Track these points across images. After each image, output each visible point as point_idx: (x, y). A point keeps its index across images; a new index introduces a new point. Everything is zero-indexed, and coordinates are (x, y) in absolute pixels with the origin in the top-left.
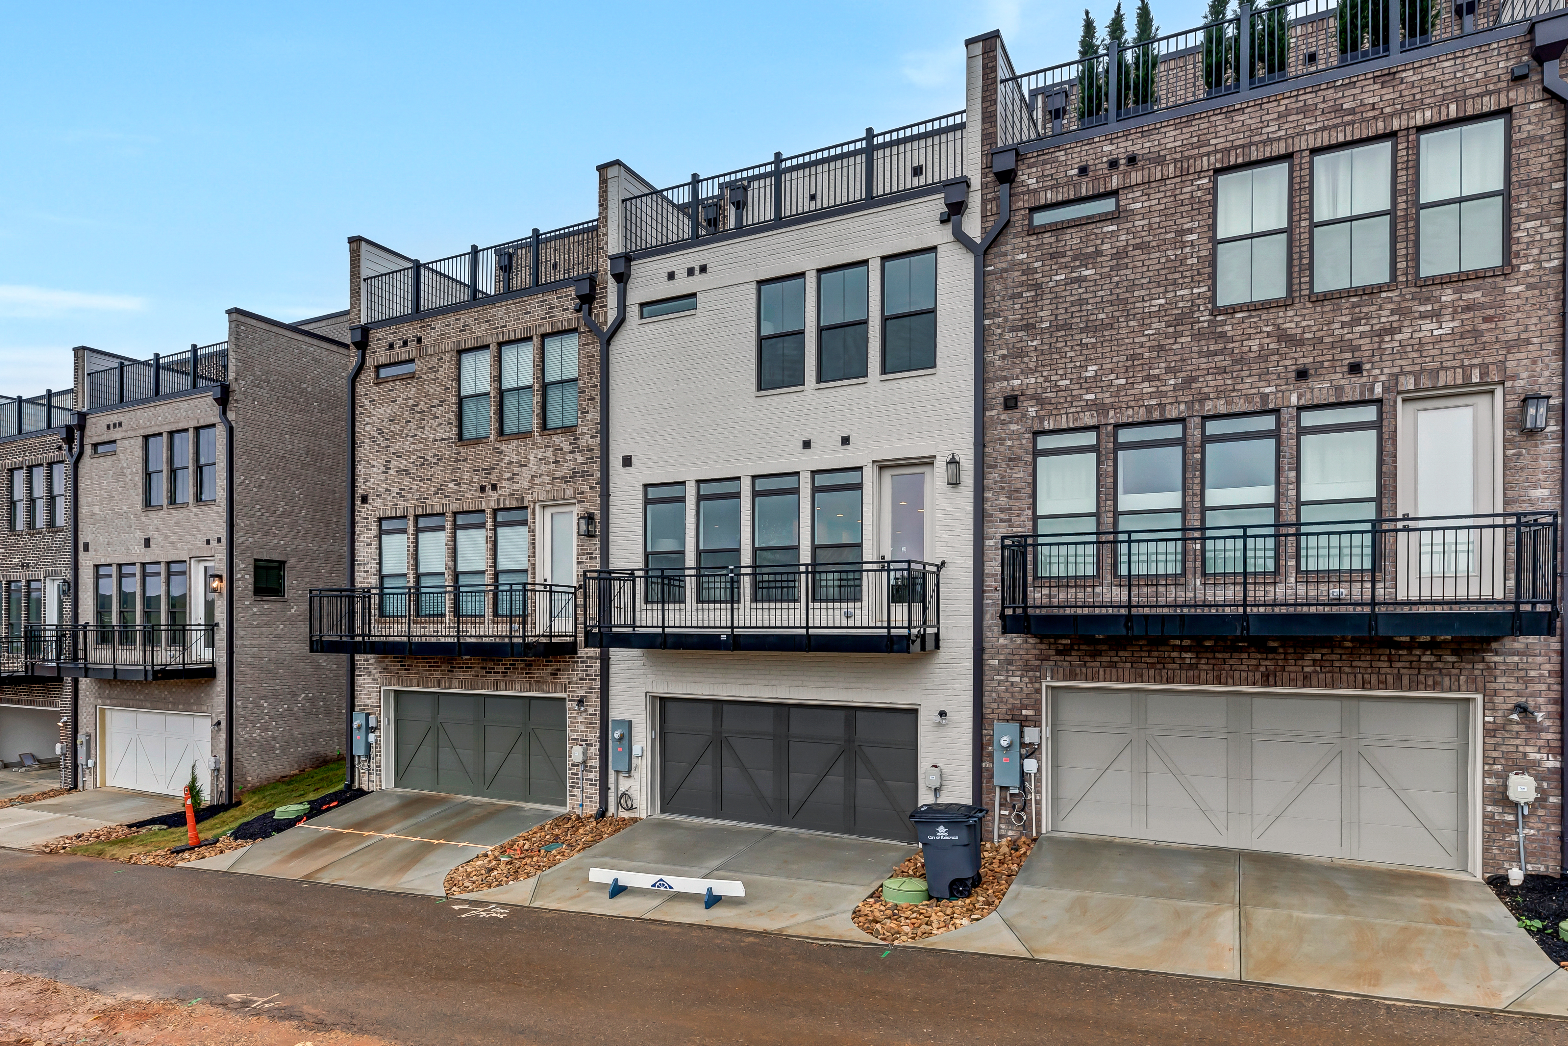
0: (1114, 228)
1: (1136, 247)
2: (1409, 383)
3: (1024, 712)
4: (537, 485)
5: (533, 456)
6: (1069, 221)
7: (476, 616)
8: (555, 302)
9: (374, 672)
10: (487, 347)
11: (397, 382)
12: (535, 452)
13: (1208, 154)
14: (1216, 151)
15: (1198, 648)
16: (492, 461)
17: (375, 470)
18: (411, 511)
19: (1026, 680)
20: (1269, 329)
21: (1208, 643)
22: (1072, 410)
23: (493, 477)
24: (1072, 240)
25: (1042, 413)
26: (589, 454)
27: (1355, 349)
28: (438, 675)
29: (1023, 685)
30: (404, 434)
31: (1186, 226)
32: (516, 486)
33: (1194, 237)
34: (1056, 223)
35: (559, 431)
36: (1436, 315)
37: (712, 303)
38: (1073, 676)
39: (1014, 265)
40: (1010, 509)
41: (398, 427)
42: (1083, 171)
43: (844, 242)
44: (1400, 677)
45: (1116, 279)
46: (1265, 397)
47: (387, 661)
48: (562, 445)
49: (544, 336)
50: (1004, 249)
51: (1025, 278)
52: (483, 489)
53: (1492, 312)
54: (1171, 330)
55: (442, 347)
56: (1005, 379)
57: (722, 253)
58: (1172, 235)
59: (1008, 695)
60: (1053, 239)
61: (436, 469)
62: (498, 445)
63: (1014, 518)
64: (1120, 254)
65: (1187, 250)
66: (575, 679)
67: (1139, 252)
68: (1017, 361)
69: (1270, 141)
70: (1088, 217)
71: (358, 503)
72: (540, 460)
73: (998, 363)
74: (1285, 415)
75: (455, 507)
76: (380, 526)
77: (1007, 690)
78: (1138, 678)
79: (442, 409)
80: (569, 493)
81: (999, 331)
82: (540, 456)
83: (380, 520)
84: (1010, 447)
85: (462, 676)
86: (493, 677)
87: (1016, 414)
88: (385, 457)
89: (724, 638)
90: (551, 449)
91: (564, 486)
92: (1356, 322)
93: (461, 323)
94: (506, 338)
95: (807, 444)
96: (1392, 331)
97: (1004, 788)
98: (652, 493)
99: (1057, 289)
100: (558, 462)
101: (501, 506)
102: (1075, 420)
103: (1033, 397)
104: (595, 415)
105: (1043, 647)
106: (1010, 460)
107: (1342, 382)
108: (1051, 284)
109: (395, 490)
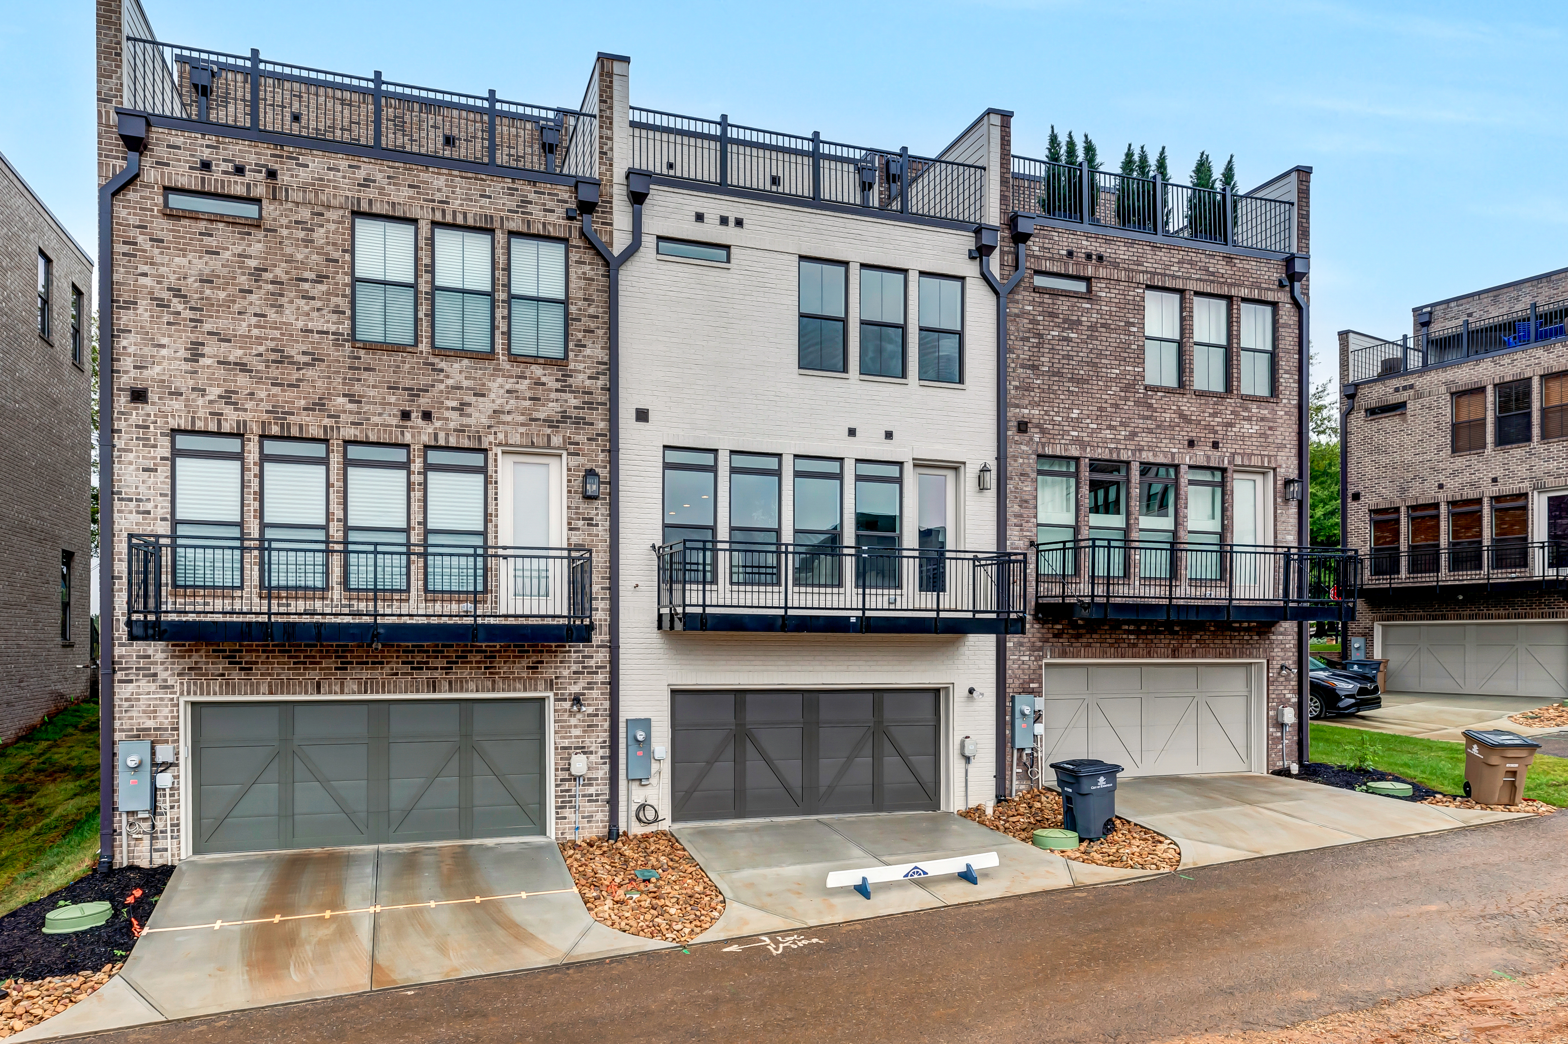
0: (1089, 306)
1: (1103, 325)
2: (1238, 460)
3: (1032, 685)
4: (504, 423)
5: (497, 387)
6: (1063, 290)
7: (392, 591)
8: (532, 196)
9: (163, 675)
10: (414, 221)
11: (221, 226)
12: (500, 380)
13: (1143, 272)
14: (1147, 272)
15: (1138, 633)
16: (423, 380)
17: (164, 352)
18: (256, 429)
19: (1033, 658)
20: (1174, 408)
21: (1144, 628)
22: (1063, 441)
23: (424, 402)
24: (1063, 305)
25: (1043, 440)
26: (587, 398)
27: (1216, 432)
28: (315, 675)
29: (1030, 663)
30: (236, 307)
31: (1131, 320)
32: (465, 421)
33: (1135, 329)
34: (1054, 289)
35: (542, 361)
36: (1249, 419)
37: (749, 263)
38: (1064, 655)
39: (1023, 314)
40: (1021, 516)
41: (222, 295)
42: (1070, 254)
43: (886, 246)
44: (1235, 650)
45: (1090, 346)
46: (1173, 454)
47: (195, 657)
48: (544, 379)
49: (512, 234)
50: (1017, 297)
51: (1031, 326)
52: (406, 415)
53: (1271, 424)
54: (1123, 394)
55: (323, 197)
56: (1017, 406)
57: (761, 213)
58: (1123, 324)
59: (1020, 672)
60: (1050, 301)
61: (310, 373)
62: (432, 359)
63: (1024, 524)
64: (1092, 328)
65: (1132, 338)
66: (566, 673)
67: (1104, 330)
68: (1026, 393)
69: (1174, 277)
70: (1075, 292)
71: (122, 401)
72: (508, 392)
73: (1013, 392)
74: (1183, 469)
75: (350, 433)
76: (173, 443)
77: (1019, 668)
78: (1104, 655)
79: (323, 288)
80: (556, 440)
81: (1013, 365)
82: (508, 387)
83: (175, 432)
84: (1022, 464)
85: (366, 674)
86: (426, 675)
87: (1025, 437)
88: (188, 336)
90: (527, 381)
91: (549, 431)
92: (1214, 415)
93: (361, 174)
94: (449, 219)
95: (852, 432)
96: (1231, 425)
97: (1021, 750)
98: (674, 457)
99: (1053, 342)
100: (539, 399)
101: (442, 442)
102: (1066, 450)
103: (1038, 426)
104: (596, 351)
105: (1044, 631)
106: (1022, 475)
107: (1210, 453)
108: (1049, 337)
109: (214, 392)
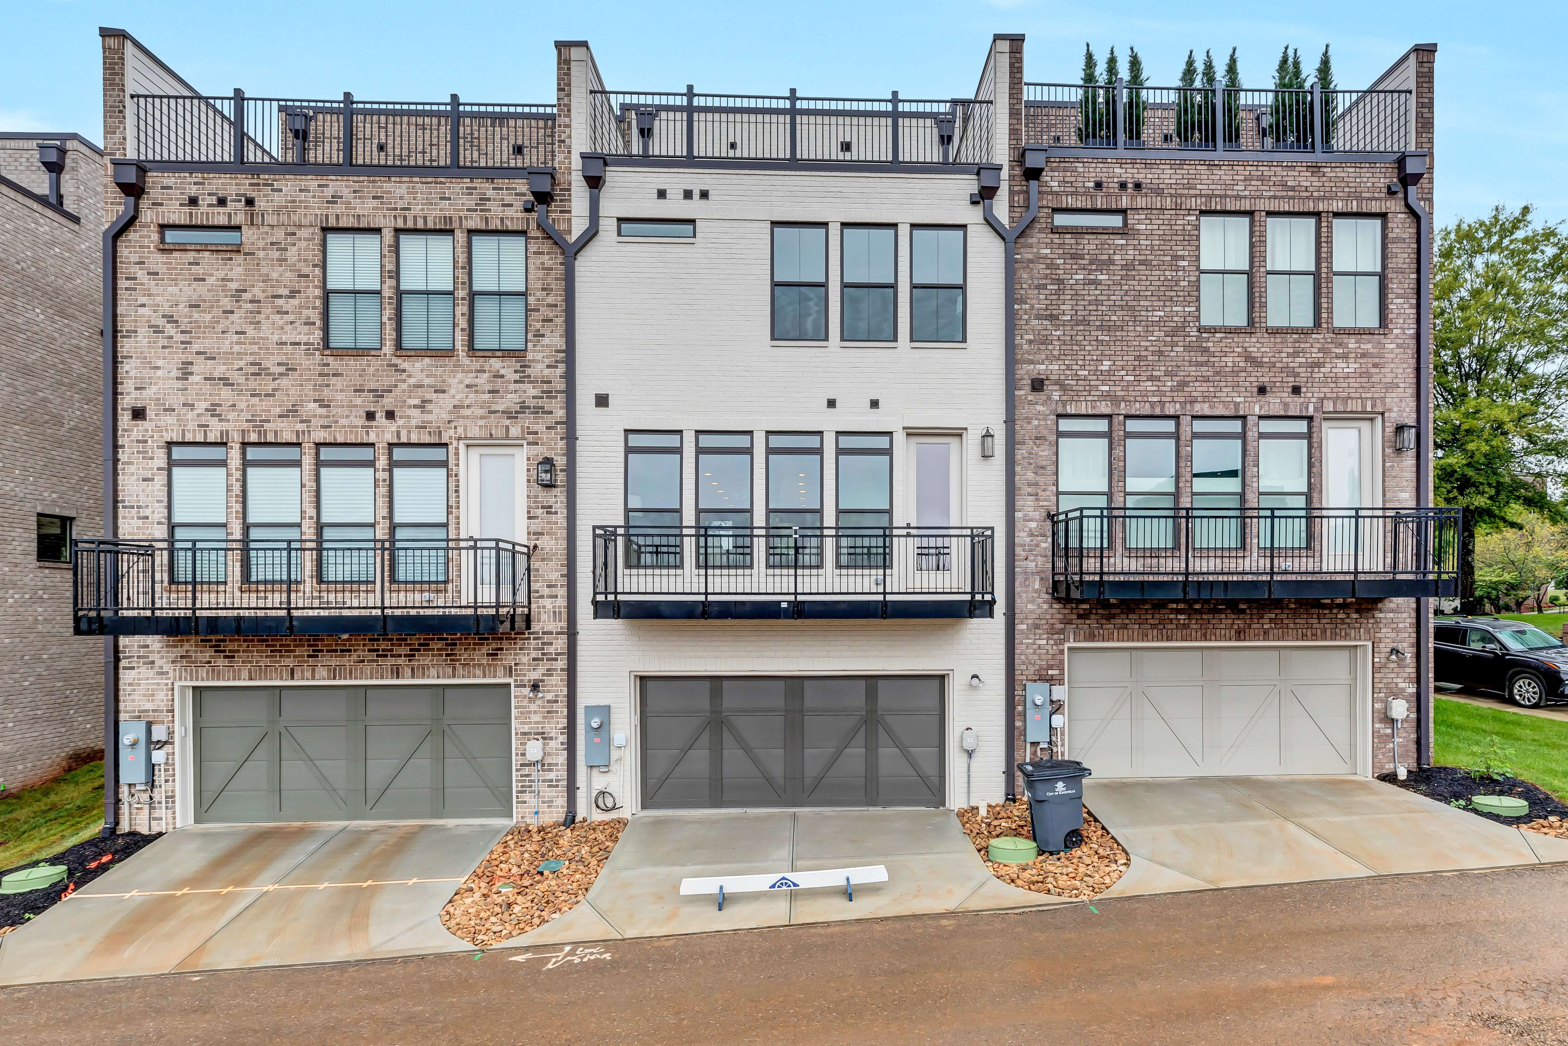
0: (1124, 242)
1: (1141, 263)
2: (1329, 406)
3: (1050, 672)
4: (463, 417)
5: (457, 383)
6: (1088, 228)
7: (360, 582)
8: (490, 193)
9: (159, 662)
10: (378, 231)
11: (206, 254)
12: (460, 376)
13: (1196, 196)
14: (1201, 196)
15: (1190, 611)
16: (387, 382)
17: (159, 373)
18: (237, 437)
19: (1052, 642)
20: (1239, 350)
21: (1197, 606)
22: (1090, 398)
23: (388, 402)
24: (1089, 244)
25: (1064, 398)
26: (545, 387)
27: (1297, 375)
28: (290, 662)
29: (1049, 647)
30: (220, 328)
31: (1179, 253)
32: (427, 417)
33: (1185, 263)
34: (1077, 227)
35: (499, 354)
36: (1345, 357)
37: (716, 235)
38: (1092, 637)
39: (1039, 258)
40: (1036, 484)
41: (208, 317)
42: (1098, 185)
43: (871, 201)
44: (1324, 631)
45: (1125, 288)
46: (1237, 405)
47: (186, 646)
48: (502, 372)
49: (471, 232)
50: (1030, 241)
51: (1049, 271)
52: (370, 416)
53: (1377, 360)
54: (1169, 339)
55: (295, 218)
56: (1031, 362)
57: (728, 182)
58: (1169, 258)
59: (1036, 657)
60: (1073, 241)
61: (284, 382)
62: (395, 360)
63: (1040, 493)
64: (1128, 266)
65: (1180, 273)
66: (525, 659)
67: (1143, 267)
68: (1043, 347)
69: (1238, 197)
70: (1104, 228)
71: (125, 419)
72: (468, 386)
73: (1026, 347)
74: (1251, 420)
75: (320, 436)
76: (169, 454)
77: (1034, 653)
78: (1145, 637)
79: (295, 302)
80: (515, 431)
81: (1026, 317)
82: (467, 382)
83: (170, 444)
84: (1037, 427)
85: (334, 661)
86: (391, 661)
87: (1042, 396)
88: (179, 357)
89: (784, 605)
90: (486, 375)
91: (508, 422)
92: (1295, 354)
93: (329, 192)
94: (410, 224)
95: (831, 403)
96: (1318, 365)
97: (1035, 744)
98: (636, 441)
99: (1077, 287)
100: (497, 392)
101: (404, 440)
102: (1093, 407)
103: (1057, 382)
104: (555, 340)
105: (1066, 611)
106: (1037, 438)
107: (1288, 400)
108: (1072, 282)
109: (201, 406)
